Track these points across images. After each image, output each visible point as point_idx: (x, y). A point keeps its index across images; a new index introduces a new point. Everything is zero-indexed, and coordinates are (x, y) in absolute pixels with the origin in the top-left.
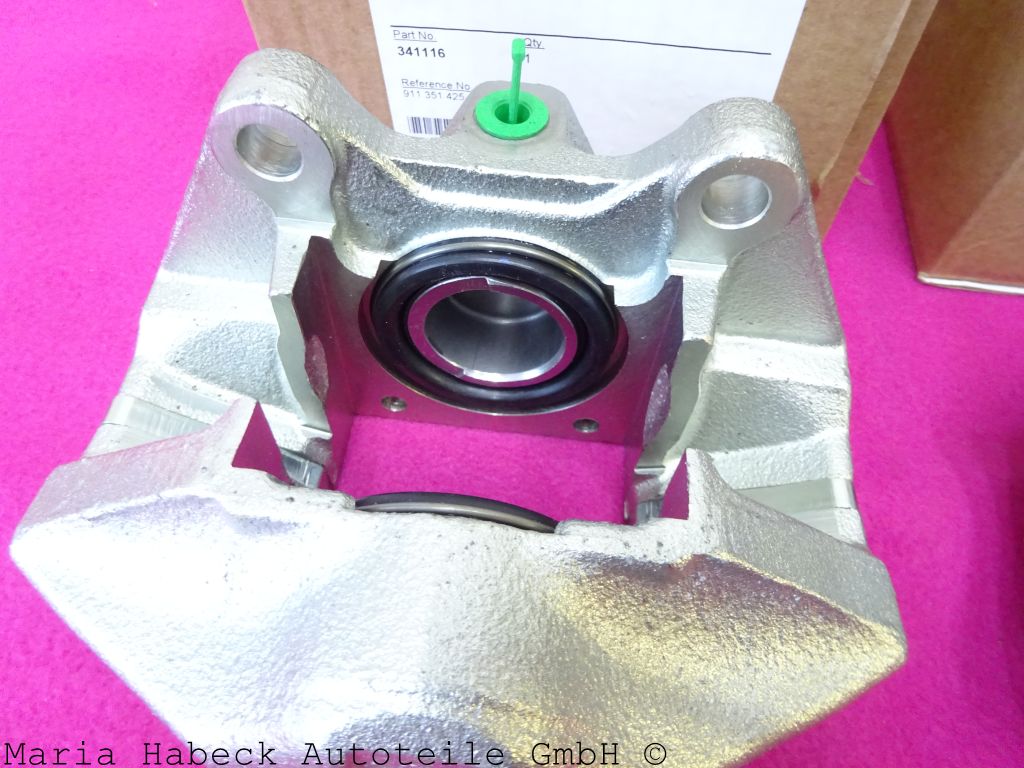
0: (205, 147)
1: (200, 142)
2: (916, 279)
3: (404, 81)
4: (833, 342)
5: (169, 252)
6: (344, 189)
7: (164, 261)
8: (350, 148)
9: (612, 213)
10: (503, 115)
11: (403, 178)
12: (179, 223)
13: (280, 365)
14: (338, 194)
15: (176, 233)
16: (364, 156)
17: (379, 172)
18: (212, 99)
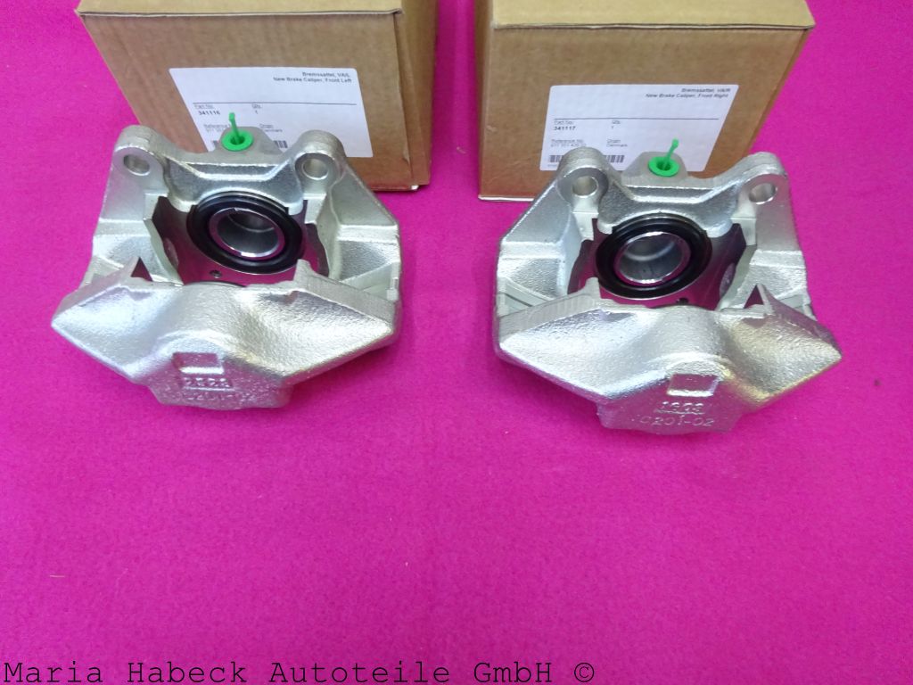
0: (112, 165)
1: (110, 163)
2: (477, 197)
3: (205, 125)
4: (393, 224)
5: (103, 210)
6: (170, 176)
7: (101, 215)
8: (168, 160)
9: (276, 177)
10: (233, 142)
11: (192, 170)
12: (105, 197)
13: (156, 256)
14: (167, 179)
15: (105, 201)
16: (174, 163)
17: (181, 168)
18: (112, 146)
